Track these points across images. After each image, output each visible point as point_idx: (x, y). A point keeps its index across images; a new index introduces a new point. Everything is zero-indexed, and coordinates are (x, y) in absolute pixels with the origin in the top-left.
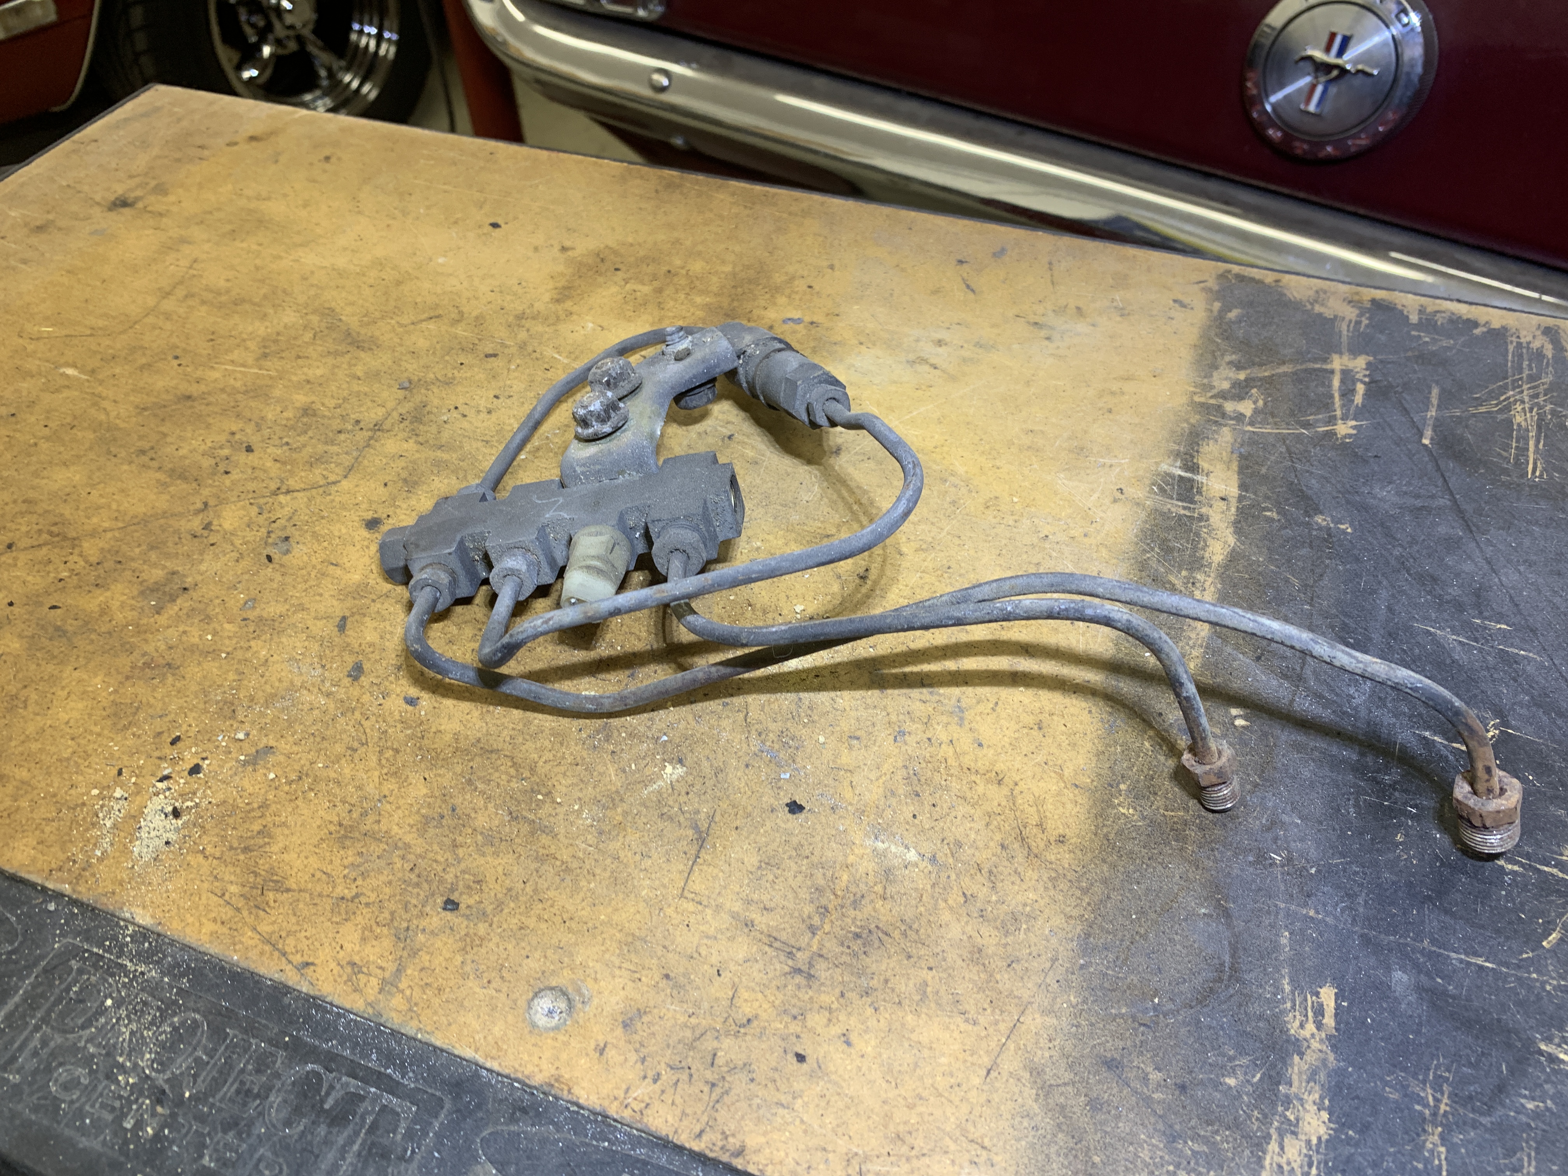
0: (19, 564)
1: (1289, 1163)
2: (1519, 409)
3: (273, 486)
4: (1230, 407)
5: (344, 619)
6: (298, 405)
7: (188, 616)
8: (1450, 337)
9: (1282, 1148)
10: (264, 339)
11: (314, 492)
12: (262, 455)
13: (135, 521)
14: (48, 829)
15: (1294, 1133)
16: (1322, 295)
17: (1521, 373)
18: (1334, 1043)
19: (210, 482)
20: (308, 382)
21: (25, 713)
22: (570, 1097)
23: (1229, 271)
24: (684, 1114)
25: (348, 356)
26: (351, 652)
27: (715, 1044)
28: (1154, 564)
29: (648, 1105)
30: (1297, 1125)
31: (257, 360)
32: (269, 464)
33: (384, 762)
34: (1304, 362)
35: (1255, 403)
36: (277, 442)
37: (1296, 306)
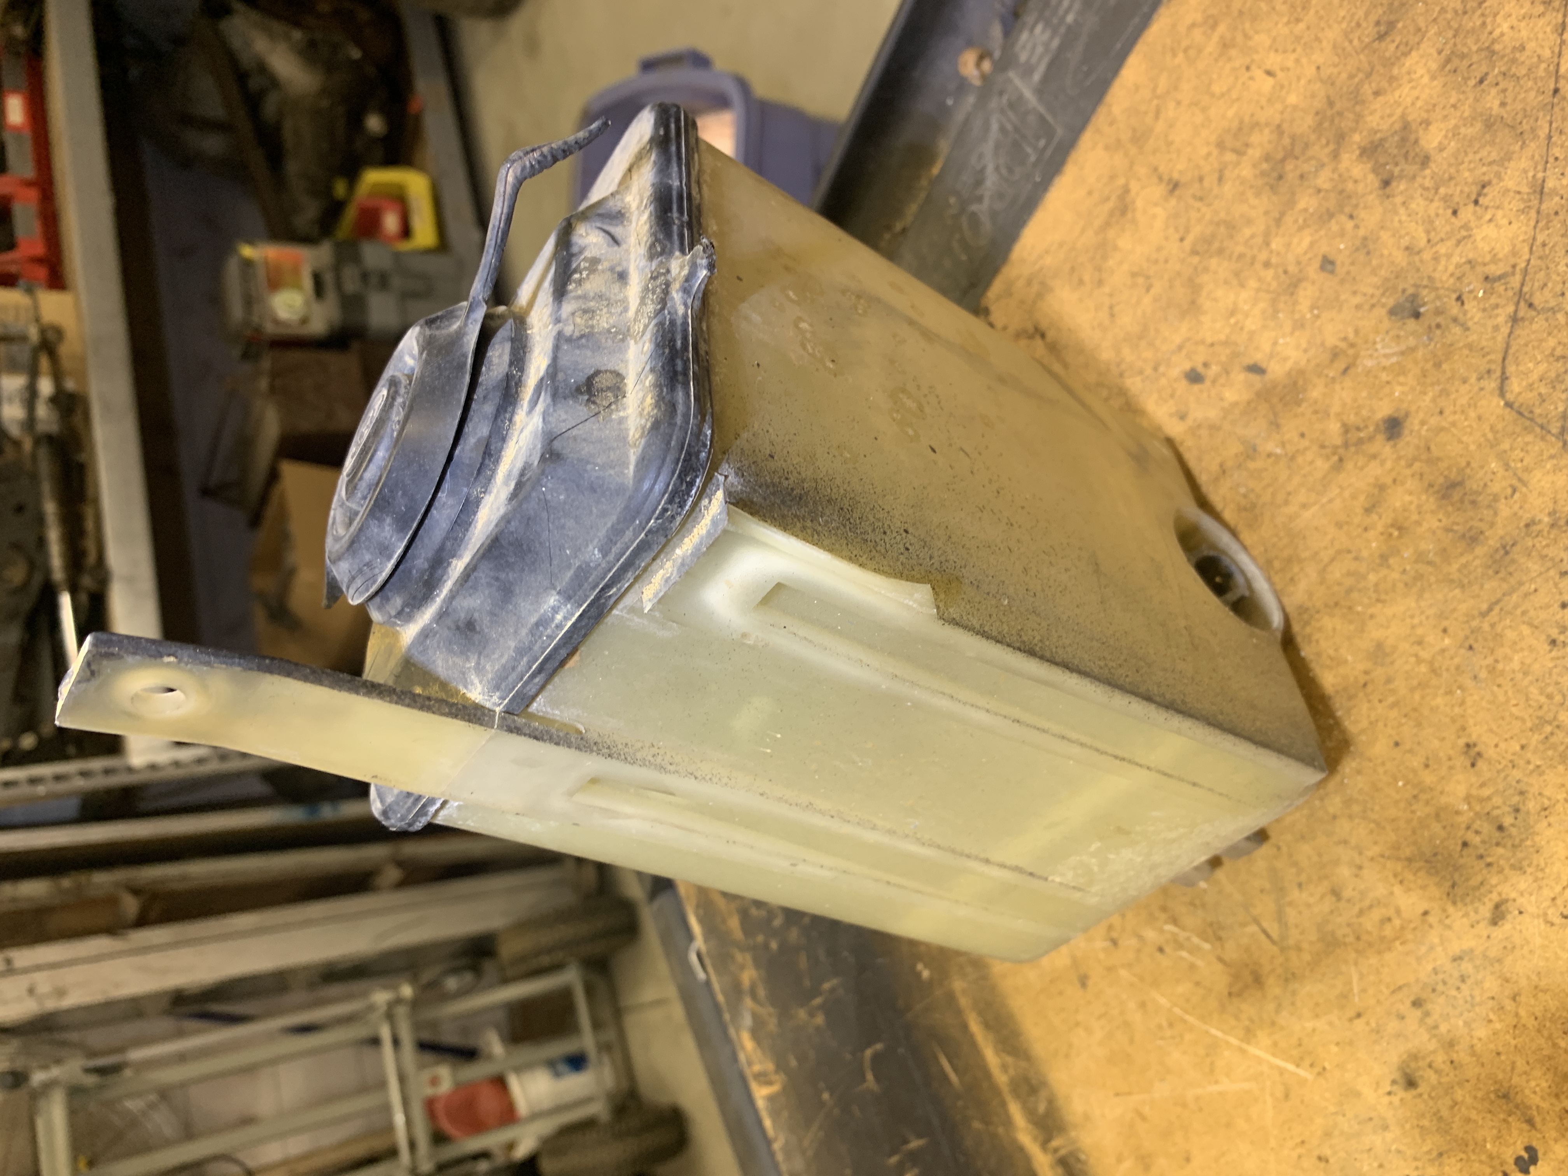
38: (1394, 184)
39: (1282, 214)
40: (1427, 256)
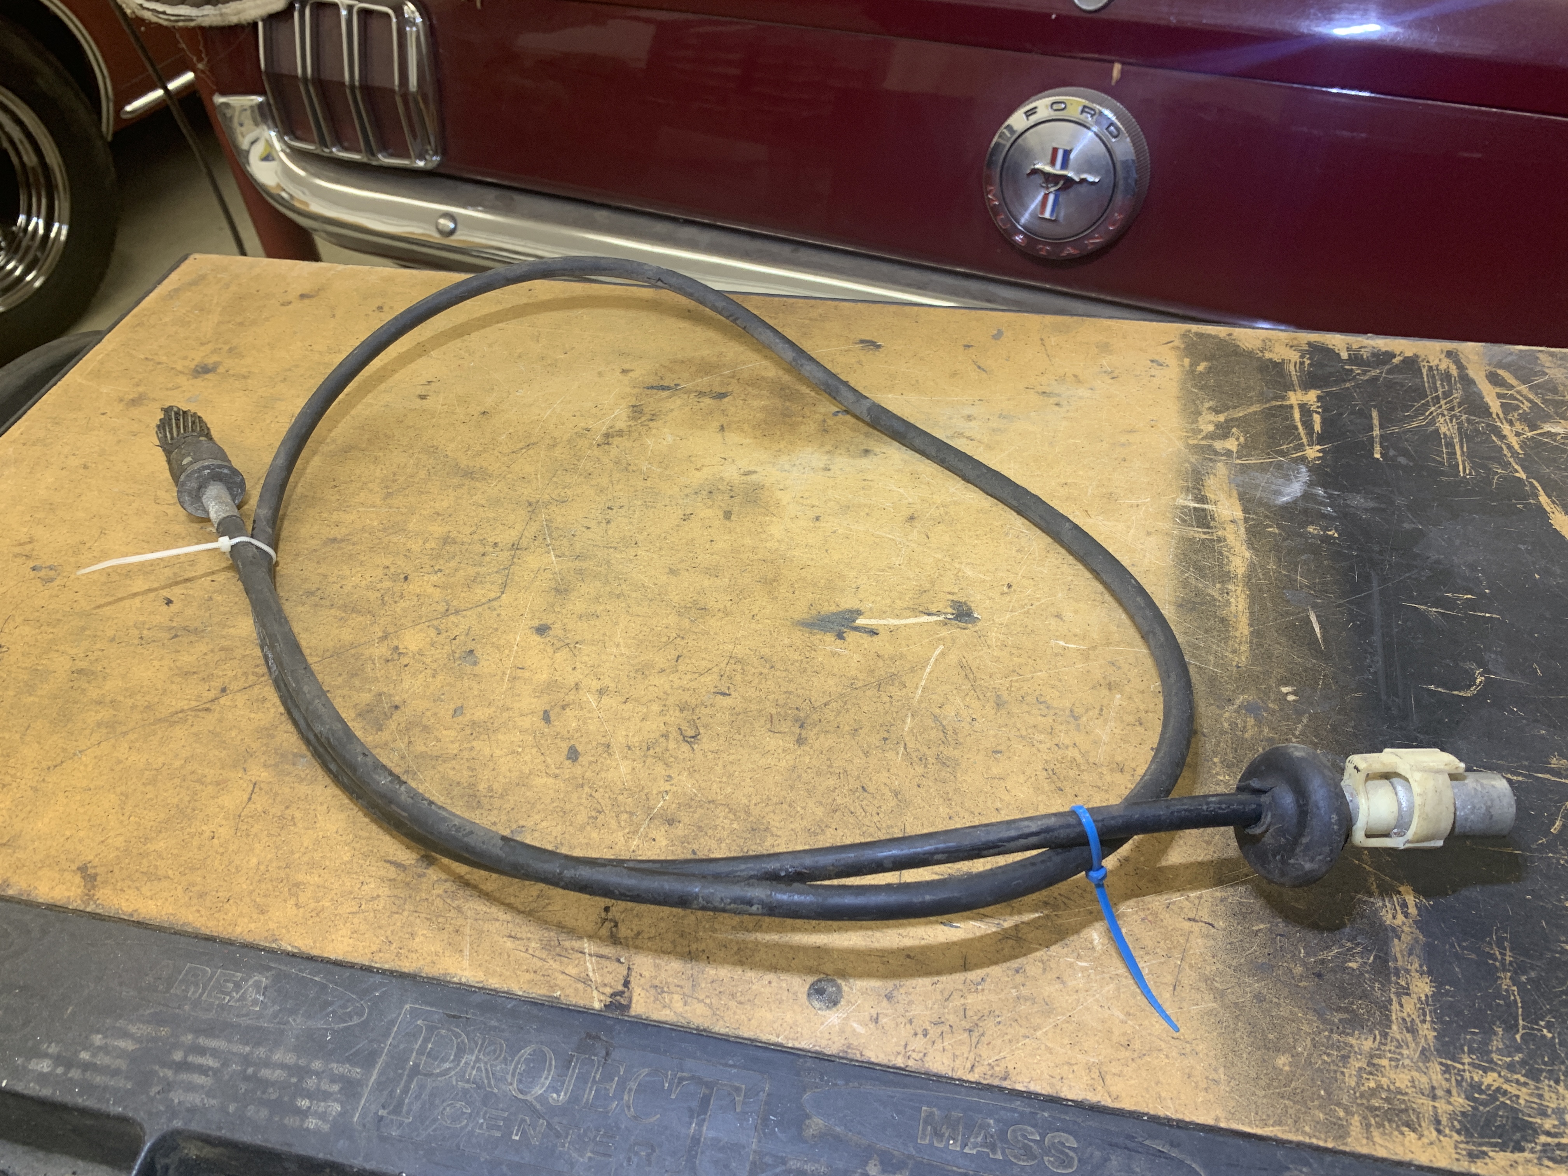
0: (240, 705)
1: (1409, 1016)
2: (1442, 421)
3: (441, 608)
4: (1219, 445)
5: (546, 712)
6: (436, 535)
7: (407, 729)
8: (1375, 368)
9: (1402, 1006)
10: (383, 480)
11: (480, 609)
12: (420, 583)
13: (328, 654)
14: (356, 921)
15: (1408, 994)
16: (1268, 343)
17: (1436, 391)
18: (1421, 925)
19: (383, 612)
20: (438, 514)
21: (296, 830)
22: (863, 1059)
23: (1190, 331)
24: (955, 1057)
25: (466, 487)
26: (563, 739)
27: (962, 1001)
28: (1193, 582)
29: (925, 1055)
30: (1408, 988)
31: (385, 499)
32: (430, 590)
33: (623, 824)
34: (1269, 401)
35: (1238, 439)
36: (430, 570)
37: (1250, 354)
38: (397, 703)
39: (432, 758)
40: (435, 666)
